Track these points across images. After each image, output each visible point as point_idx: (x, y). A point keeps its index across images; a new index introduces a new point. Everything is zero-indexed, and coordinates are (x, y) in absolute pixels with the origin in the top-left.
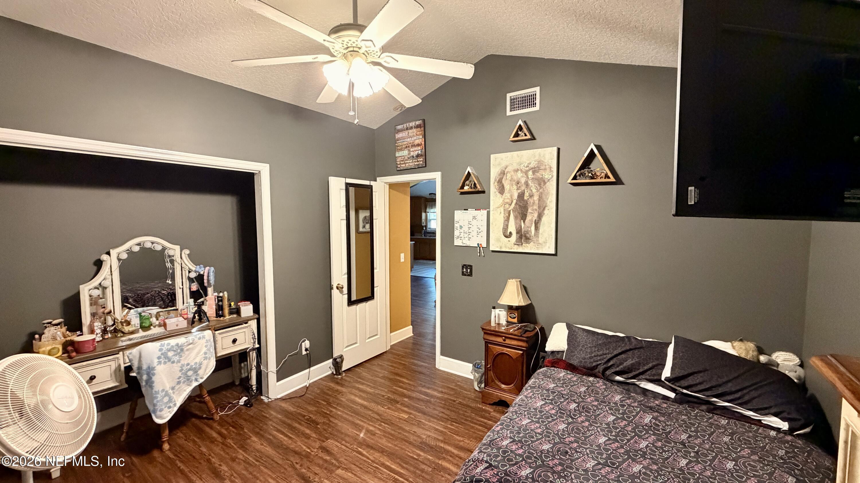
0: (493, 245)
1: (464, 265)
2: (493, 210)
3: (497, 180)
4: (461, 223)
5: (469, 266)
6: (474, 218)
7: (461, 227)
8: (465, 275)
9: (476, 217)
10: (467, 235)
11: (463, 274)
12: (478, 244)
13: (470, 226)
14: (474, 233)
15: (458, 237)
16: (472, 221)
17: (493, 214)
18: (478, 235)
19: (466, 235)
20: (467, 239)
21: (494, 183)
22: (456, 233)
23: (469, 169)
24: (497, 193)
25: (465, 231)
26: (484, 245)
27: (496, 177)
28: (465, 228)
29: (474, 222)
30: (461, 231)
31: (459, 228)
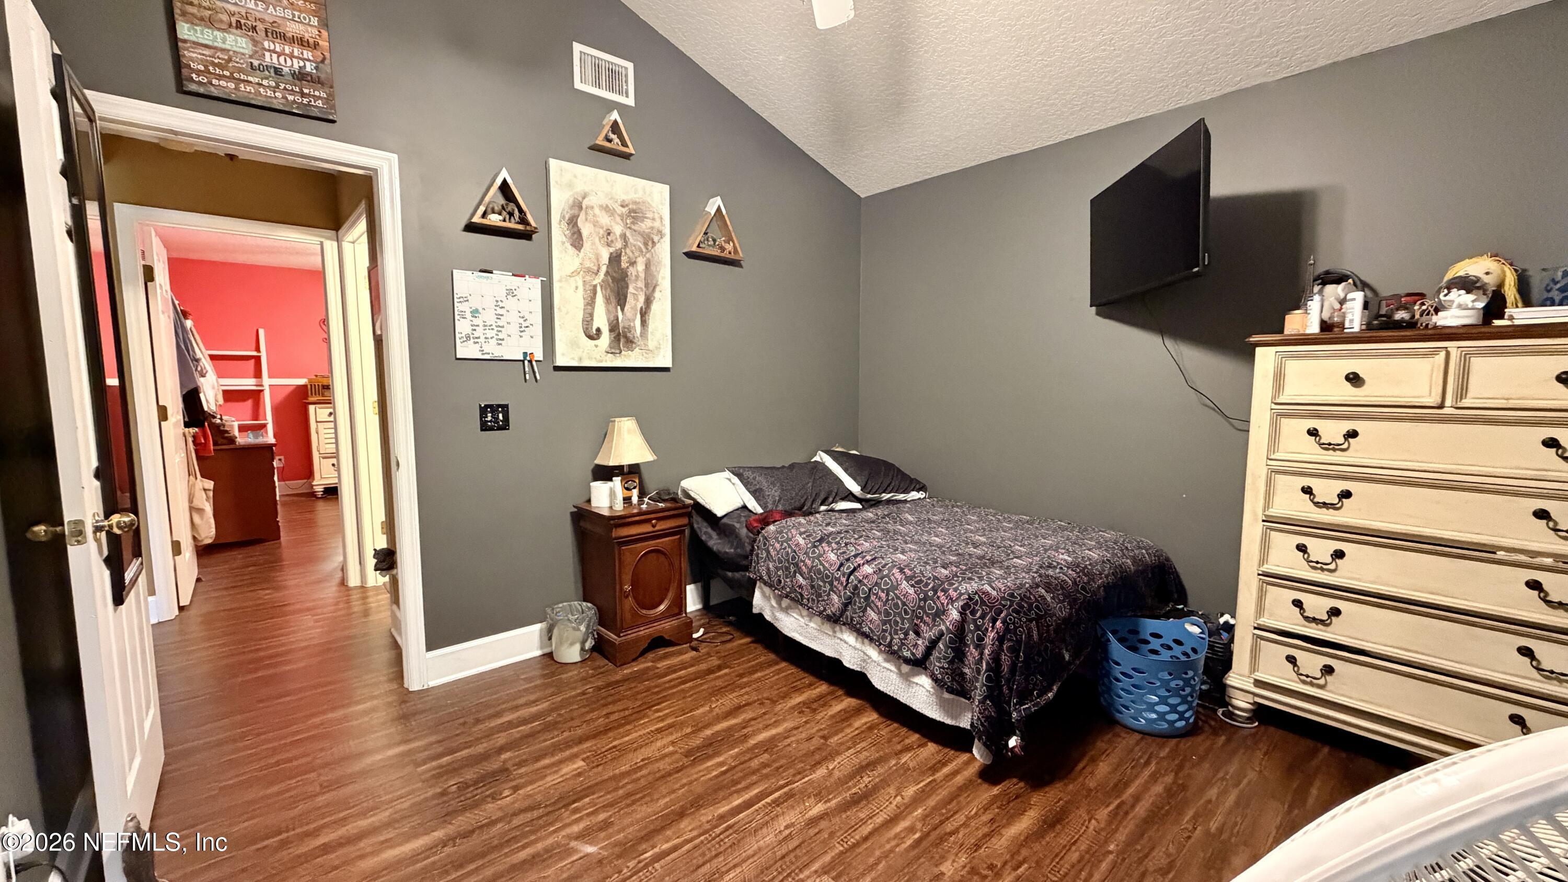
0: (563, 354)
1: (487, 406)
2: (560, 281)
3: (567, 217)
4: (474, 303)
5: (499, 406)
6: (510, 293)
7: (475, 313)
8: (491, 429)
9: (515, 293)
10: (495, 332)
11: (484, 427)
12: (525, 354)
13: (500, 311)
14: (513, 329)
15: (468, 337)
16: (504, 299)
17: (561, 287)
18: (521, 334)
19: (490, 334)
20: (493, 342)
21: (560, 221)
22: (462, 327)
23: (504, 174)
24: (568, 245)
25: (488, 323)
26: (539, 355)
27: (563, 210)
28: (489, 316)
29: (510, 303)
30: (476, 322)
31: (468, 315)
